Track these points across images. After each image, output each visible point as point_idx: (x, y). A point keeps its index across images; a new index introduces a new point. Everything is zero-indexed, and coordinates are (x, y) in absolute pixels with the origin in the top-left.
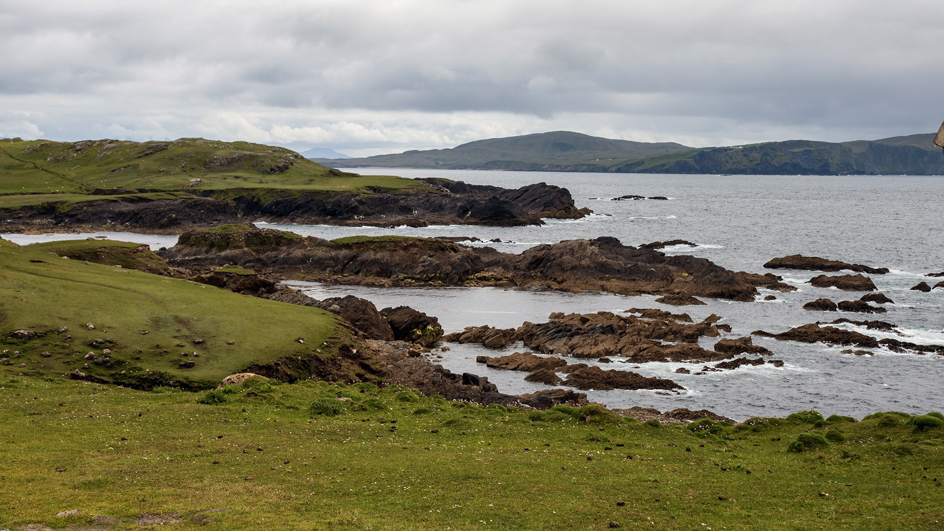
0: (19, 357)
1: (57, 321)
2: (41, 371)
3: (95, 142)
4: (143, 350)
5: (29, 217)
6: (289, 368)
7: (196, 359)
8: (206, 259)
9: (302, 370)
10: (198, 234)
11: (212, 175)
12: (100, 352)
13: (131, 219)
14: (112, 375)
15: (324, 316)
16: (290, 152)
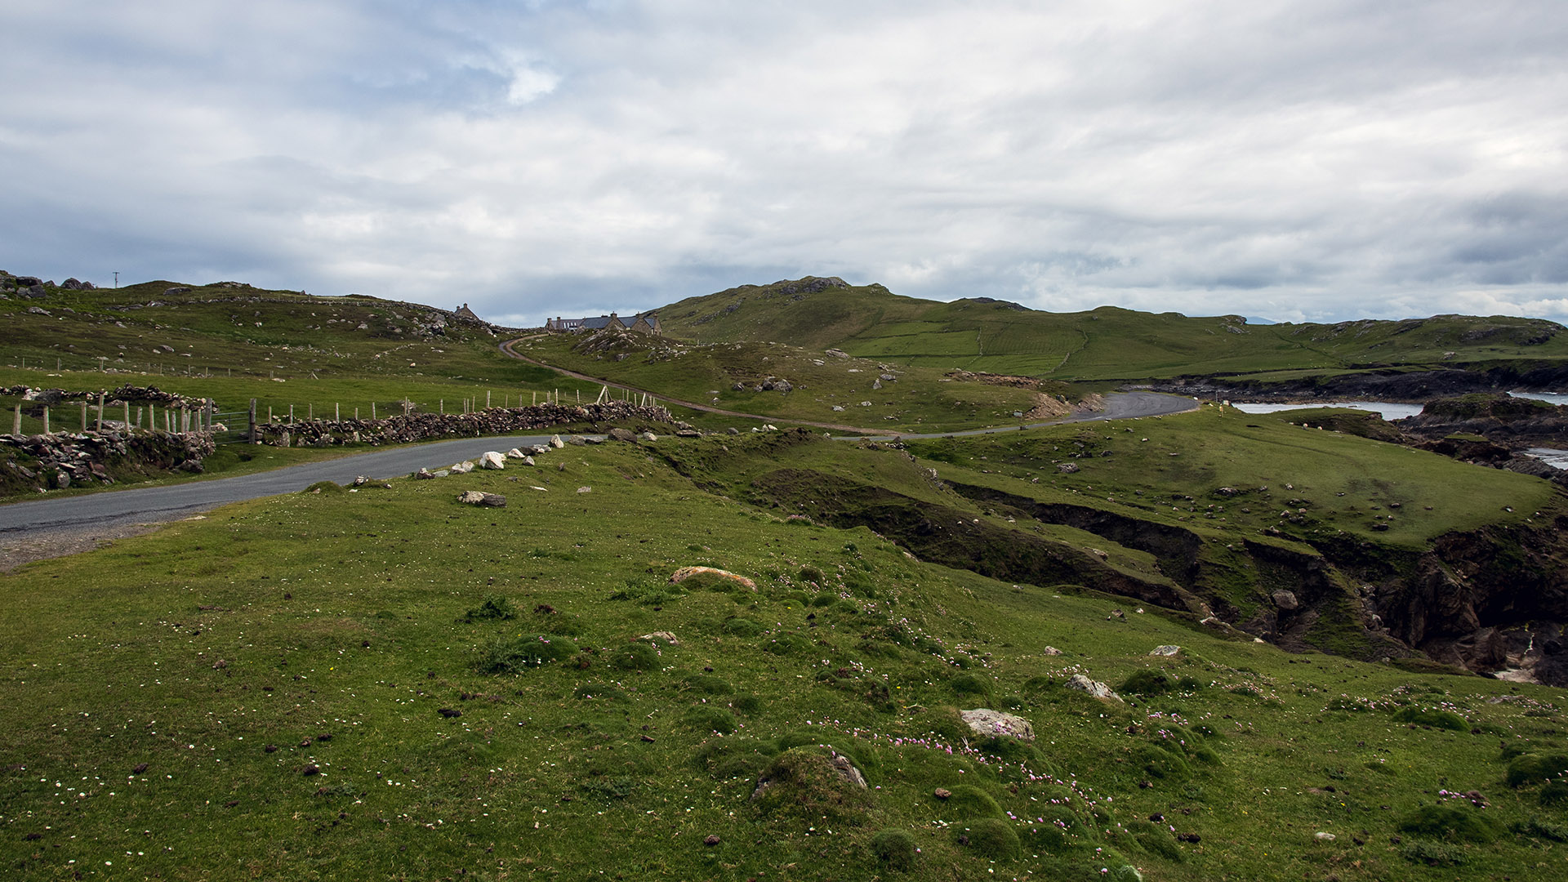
0: (1222, 512)
1: (1260, 480)
2: (1239, 526)
3: (1354, 323)
4: (1337, 511)
5: (1293, 389)
6: (1494, 537)
7: (1391, 522)
8: (1450, 427)
9: (1509, 539)
10: (1443, 403)
11: (1466, 348)
12: (1295, 511)
13: (1384, 390)
14: (1305, 533)
15: (1540, 484)
16: (1551, 323)
